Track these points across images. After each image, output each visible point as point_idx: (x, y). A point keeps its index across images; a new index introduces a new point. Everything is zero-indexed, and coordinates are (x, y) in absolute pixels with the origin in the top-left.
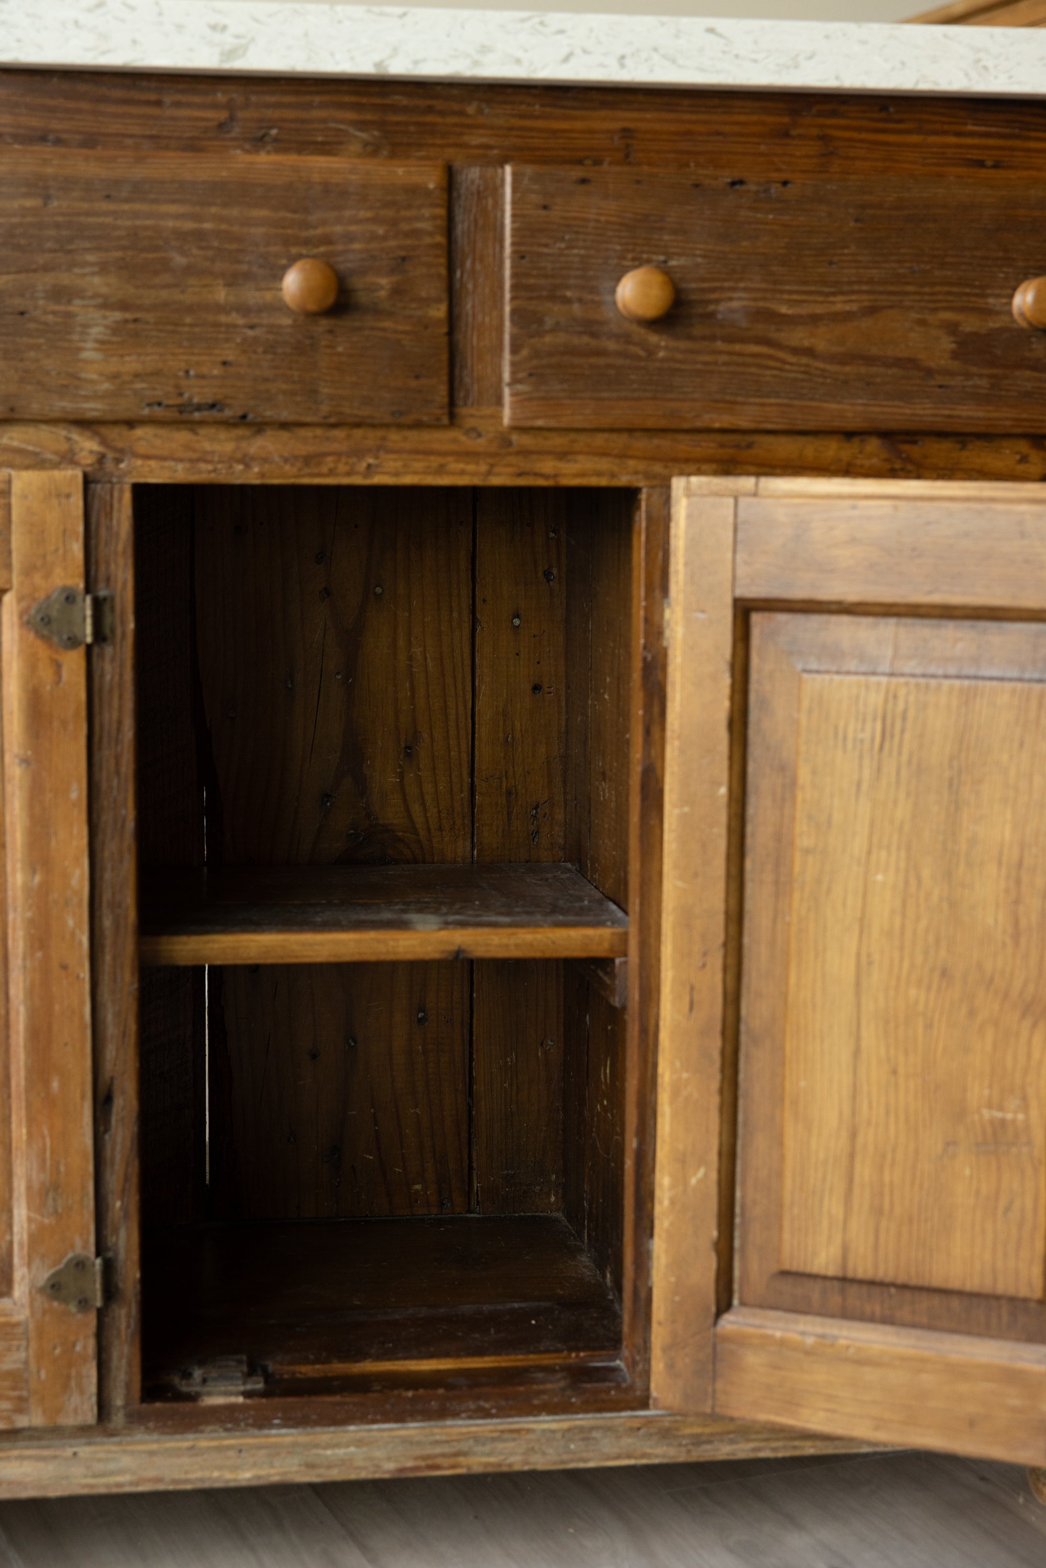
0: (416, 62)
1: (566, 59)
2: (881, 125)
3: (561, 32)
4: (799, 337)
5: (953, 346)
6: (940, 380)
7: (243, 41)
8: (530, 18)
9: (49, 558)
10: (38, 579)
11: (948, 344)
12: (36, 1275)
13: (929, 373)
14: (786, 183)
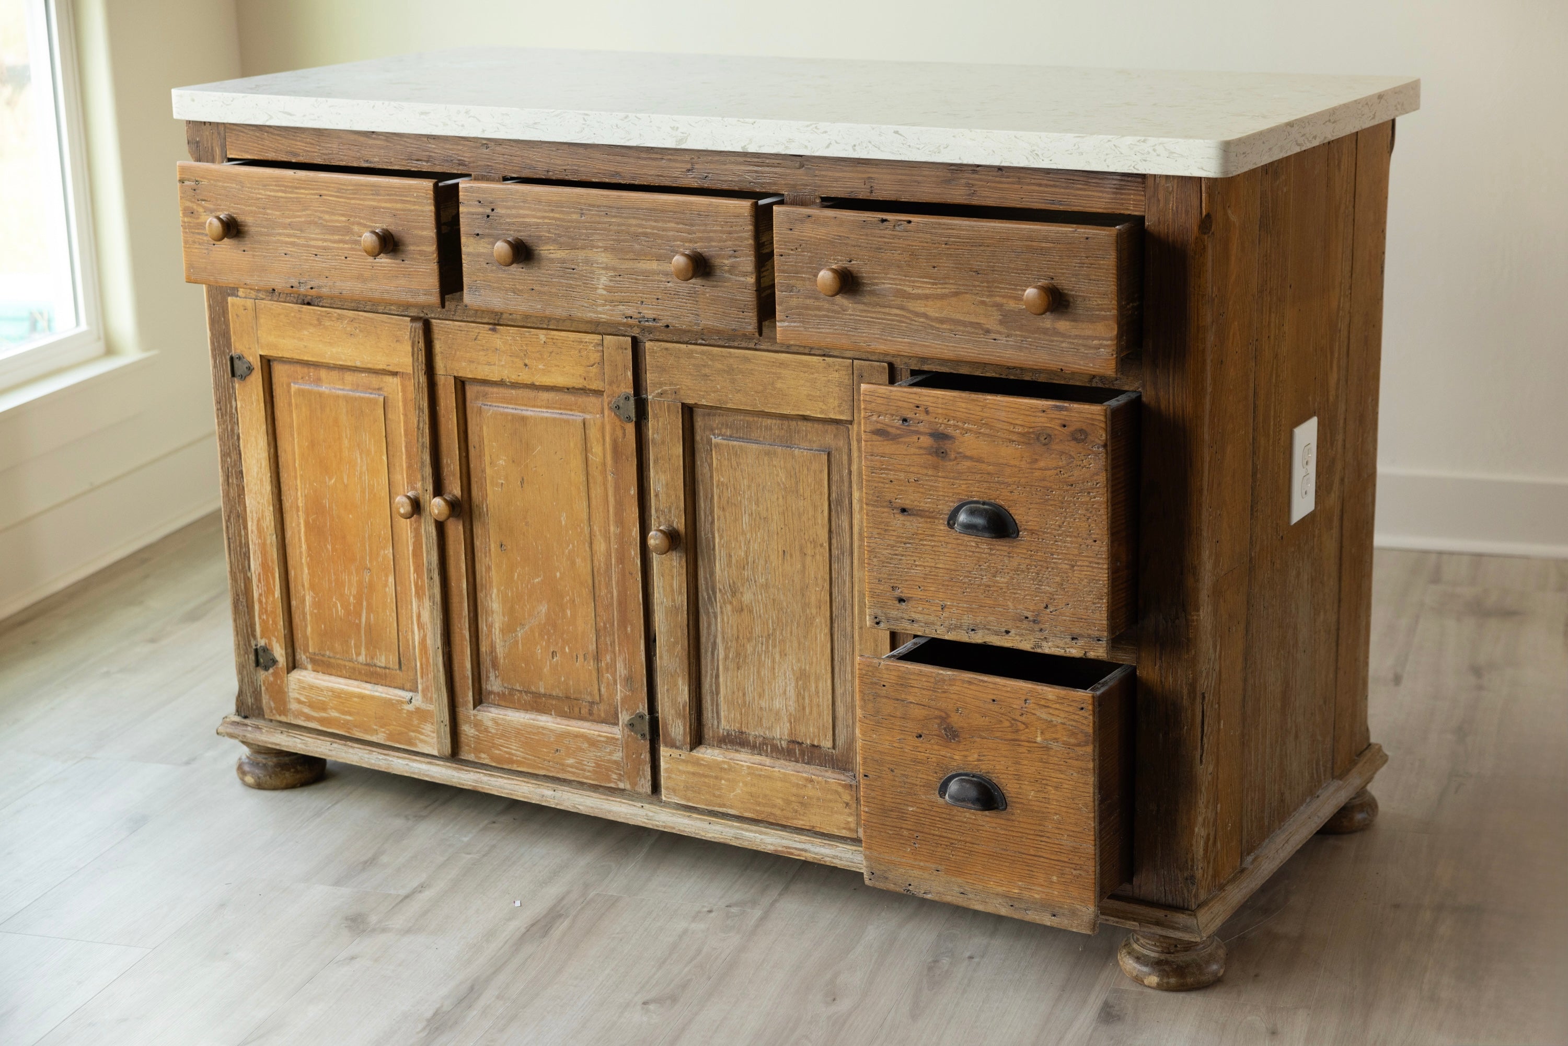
0: (760, 147)
1: (828, 147)
2: (998, 179)
3: (826, 132)
4: (919, 306)
5: (1001, 317)
6: (994, 336)
7: (685, 135)
8: (811, 125)
9: (619, 378)
10: (614, 387)
11: (997, 316)
12: (624, 717)
13: (988, 331)
14: (909, 222)
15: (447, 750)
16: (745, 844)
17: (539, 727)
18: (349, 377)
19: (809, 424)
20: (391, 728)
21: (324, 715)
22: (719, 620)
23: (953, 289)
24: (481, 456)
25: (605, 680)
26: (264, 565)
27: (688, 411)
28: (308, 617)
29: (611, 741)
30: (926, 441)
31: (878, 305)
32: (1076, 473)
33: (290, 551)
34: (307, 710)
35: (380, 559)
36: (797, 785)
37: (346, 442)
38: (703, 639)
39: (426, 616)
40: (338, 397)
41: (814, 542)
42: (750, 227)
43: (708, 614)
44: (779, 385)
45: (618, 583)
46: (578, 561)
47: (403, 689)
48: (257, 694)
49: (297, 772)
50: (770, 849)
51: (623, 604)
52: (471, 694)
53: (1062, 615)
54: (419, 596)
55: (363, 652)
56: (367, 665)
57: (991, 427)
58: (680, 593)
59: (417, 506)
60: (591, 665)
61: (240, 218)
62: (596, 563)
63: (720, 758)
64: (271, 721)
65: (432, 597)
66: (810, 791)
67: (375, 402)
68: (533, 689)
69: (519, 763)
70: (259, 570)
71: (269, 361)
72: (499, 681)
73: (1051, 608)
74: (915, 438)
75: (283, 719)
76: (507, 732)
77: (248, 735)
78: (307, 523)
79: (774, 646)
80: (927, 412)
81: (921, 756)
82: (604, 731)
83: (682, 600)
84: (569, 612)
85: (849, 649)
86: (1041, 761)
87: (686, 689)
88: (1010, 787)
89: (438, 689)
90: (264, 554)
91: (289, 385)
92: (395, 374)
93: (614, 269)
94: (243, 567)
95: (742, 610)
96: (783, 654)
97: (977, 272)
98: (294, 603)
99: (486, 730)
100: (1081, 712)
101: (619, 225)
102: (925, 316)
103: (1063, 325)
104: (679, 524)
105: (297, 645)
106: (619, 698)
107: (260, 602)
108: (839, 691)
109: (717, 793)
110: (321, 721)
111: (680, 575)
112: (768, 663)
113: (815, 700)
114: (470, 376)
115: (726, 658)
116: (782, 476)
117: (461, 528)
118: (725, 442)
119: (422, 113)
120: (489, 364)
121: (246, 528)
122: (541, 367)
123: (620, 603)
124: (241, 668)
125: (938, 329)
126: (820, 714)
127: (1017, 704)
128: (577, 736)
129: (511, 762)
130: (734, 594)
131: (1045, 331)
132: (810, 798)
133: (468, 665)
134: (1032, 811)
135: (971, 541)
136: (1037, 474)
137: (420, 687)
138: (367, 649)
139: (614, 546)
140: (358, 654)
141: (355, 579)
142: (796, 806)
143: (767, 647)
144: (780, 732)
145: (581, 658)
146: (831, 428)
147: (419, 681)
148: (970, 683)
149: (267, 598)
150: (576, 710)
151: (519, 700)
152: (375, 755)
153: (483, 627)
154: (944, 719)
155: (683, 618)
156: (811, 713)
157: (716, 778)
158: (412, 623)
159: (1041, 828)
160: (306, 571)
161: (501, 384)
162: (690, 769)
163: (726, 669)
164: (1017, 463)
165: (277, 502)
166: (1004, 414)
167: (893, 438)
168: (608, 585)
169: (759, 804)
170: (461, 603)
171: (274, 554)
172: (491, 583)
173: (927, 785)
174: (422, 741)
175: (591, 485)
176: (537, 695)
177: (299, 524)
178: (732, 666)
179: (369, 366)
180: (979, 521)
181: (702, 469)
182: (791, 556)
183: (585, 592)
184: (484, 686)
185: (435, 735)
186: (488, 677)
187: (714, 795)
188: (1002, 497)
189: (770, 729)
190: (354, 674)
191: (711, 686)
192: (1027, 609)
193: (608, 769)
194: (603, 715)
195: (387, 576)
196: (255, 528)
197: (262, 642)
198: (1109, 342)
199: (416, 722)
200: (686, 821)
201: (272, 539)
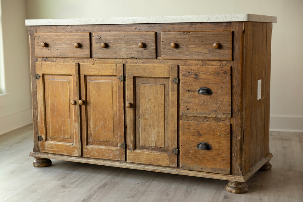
2: (201, 26)
4: (191, 50)
6: (207, 54)
7: (135, 21)
9: (120, 72)
10: (119, 74)
11: (207, 50)
12: (119, 145)
13: (205, 53)
14: (189, 33)
15: (80, 155)
16: (145, 170)
17: (100, 148)
18: (61, 77)
19: (160, 79)
20: (68, 151)
21: (53, 150)
22: (140, 122)
23: (198, 45)
24: (89, 91)
25: (115, 137)
26: (41, 118)
27: (135, 78)
28: (50, 129)
29: (116, 150)
30: (193, 76)
31: (183, 50)
32: (224, 80)
33: (47, 115)
34: (49, 149)
35: (67, 115)
36: (157, 156)
37: (60, 91)
38: (137, 127)
39: (77, 126)
40: (59, 81)
41: (161, 104)
42: (155, 37)
43: (138, 121)
44: (154, 71)
45: (119, 116)
46: (110, 112)
47: (71, 143)
48: (38, 147)
49: (46, 163)
50: (151, 170)
51: (120, 120)
52: (86, 142)
53: (221, 109)
54: (75, 122)
55: (62, 135)
56: (63, 138)
57: (207, 72)
58: (132, 117)
59: (76, 103)
60: (112, 134)
61: (48, 43)
62: (114, 112)
63: (140, 152)
64: (41, 152)
65: (78, 122)
66: (160, 157)
67: (67, 82)
68: (99, 140)
69: (96, 156)
70: (40, 119)
71: (44, 75)
72: (92, 139)
73: (219, 108)
74: (191, 76)
75: (44, 151)
76: (93, 150)
77: (36, 156)
78: (51, 109)
79: (152, 127)
80: (194, 70)
81: (193, 140)
82: (115, 148)
83: (133, 118)
84: (108, 123)
85: (168, 126)
86: (219, 139)
87: (133, 137)
88: (212, 145)
89: (79, 142)
90: (41, 116)
91: (48, 80)
92: (71, 75)
93: (126, 47)
94: (36, 119)
95: (145, 119)
96: (154, 128)
97: (203, 42)
98: (47, 126)
99: (89, 150)
100: (228, 128)
101: (127, 38)
102: (193, 51)
103: (221, 51)
104: (132, 102)
105: (47, 135)
106: (118, 141)
107: (40, 126)
108: (166, 135)
109: (139, 159)
110: (52, 151)
111: (132, 113)
112: (151, 130)
113: (161, 137)
114: (88, 74)
115: (142, 130)
116: (154, 90)
117: (85, 107)
118: (142, 84)
119: (80, 20)
120: (92, 71)
121: (37, 111)
122: (103, 71)
123: (119, 120)
124: (35, 142)
125: (195, 54)
126: (162, 140)
127: (214, 127)
128: (109, 149)
129: (94, 156)
130: (144, 116)
131: (217, 52)
132: (160, 158)
133: (85, 136)
134: (217, 149)
135: (203, 96)
136: (217, 81)
137: (74, 142)
138: (63, 135)
139: (118, 108)
140: (61, 136)
141: (61, 120)
142: (156, 160)
143: (151, 127)
144: (153, 145)
145: (110, 133)
146: (165, 79)
147: (74, 140)
148: (204, 124)
149: (41, 125)
150: (109, 144)
151: (96, 143)
152: (64, 158)
153: (89, 128)
154: (198, 132)
155: (133, 122)
156: (160, 140)
157: (139, 156)
158: (73, 128)
159: (219, 153)
160: (50, 119)
161: (94, 76)
162: (134, 154)
163: (142, 132)
164: (212, 79)
165: (44, 105)
166: (210, 69)
167: (187, 76)
168: (116, 116)
169: (148, 161)
170: (84, 123)
171: (43, 116)
172: (91, 118)
173: (195, 146)
174: (75, 153)
175: (113, 96)
176: (100, 141)
177: (49, 109)
178: (143, 131)
179: (66, 74)
180: (204, 91)
181: (137, 90)
182: (156, 107)
183: (111, 118)
184: (88, 141)
185: (78, 152)
186: (89, 139)
187: (139, 160)
188: (209, 86)
189: (151, 144)
190: (60, 141)
191: (138, 136)
192: (214, 109)
193: (115, 156)
194: (114, 145)
195: (68, 119)
196: (39, 111)
197: (40, 135)
198: (230, 54)
199: (73, 149)
200: (132, 166)
201: (43, 113)
